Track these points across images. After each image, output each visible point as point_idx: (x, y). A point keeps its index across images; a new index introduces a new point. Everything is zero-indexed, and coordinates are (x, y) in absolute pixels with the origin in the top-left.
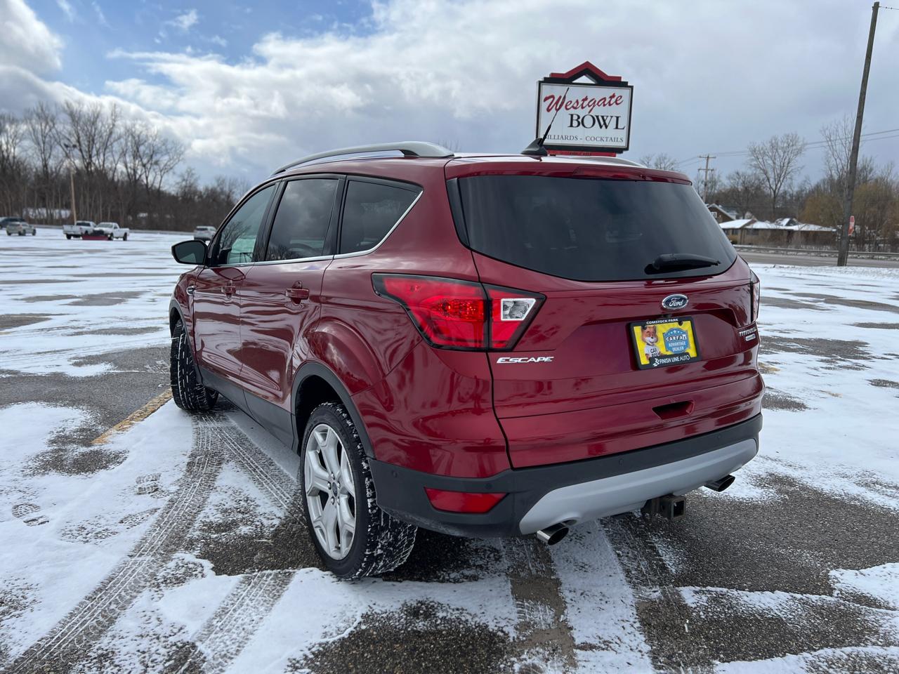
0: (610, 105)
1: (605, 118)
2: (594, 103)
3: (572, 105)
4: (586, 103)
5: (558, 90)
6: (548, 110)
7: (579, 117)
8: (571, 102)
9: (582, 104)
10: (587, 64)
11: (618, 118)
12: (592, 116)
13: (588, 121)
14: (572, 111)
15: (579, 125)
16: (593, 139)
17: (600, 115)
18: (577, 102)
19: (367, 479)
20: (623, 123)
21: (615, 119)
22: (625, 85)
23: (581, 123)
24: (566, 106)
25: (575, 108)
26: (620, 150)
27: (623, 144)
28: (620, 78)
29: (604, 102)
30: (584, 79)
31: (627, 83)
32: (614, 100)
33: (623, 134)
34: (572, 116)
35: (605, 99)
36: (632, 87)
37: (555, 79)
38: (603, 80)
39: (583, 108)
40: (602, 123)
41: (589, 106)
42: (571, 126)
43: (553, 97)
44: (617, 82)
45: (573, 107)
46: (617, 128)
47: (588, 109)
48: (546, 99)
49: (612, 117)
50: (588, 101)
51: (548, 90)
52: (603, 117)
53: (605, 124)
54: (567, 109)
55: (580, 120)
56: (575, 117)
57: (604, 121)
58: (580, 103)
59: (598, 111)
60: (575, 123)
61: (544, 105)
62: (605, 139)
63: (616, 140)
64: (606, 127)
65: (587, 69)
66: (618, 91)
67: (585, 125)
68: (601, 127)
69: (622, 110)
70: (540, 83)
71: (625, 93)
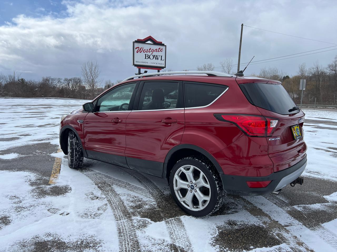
0: (159, 52)
1: (157, 56)
2: (153, 51)
3: (145, 51)
4: (150, 50)
5: (140, 45)
6: (137, 52)
7: (148, 55)
8: (145, 50)
9: (149, 51)
10: (150, 36)
11: (161, 56)
12: (153, 55)
13: (151, 57)
14: (145, 53)
15: (148, 58)
16: (153, 63)
17: (155, 55)
18: (147, 50)
19: (216, 181)
20: (163, 58)
21: (160, 57)
22: (163, 45)
23: (149, 57)
24: (143, 51)
25: (147, 52)
26: (163, 68)
27: (164, 66)
28: (162, 42)
29: (157, 50)
30: (149, 42)
31: (164, 44)
32: (160, 50)
33: (164, 62)
34: (146, 55)
35: (157, 49)
36: (166, 46)
37: (139, 41)
38: (156, 43)
39: (149, 52)
40: (156, 58)
41: (152, 52)
42: (146, 58)
43: (139, 47)
44: (160, 44)
45: (146, 51)
46: (161, 60)
47: (151, 53)
48: (136, 48)
49: (159, 56)
50: (151, 50)
51: (137, 45)
52: (156, 56)
53: (157, 58)
54: (144, 52)
55: (149, 56)
56: (147, 55)
57: (157, 57)
58: (148, 50)
59: (155, 53)
60: (147, 58)
61: (136, 50)
62: (157, 64)
63: (161, 64)
64: (158, 59)
65: (150, 38)
66: (161, 47)
67: (151, 58)
68: (156, 59)
69: (163, 54)
70: (134, 42)
71: (164, 48)
